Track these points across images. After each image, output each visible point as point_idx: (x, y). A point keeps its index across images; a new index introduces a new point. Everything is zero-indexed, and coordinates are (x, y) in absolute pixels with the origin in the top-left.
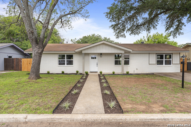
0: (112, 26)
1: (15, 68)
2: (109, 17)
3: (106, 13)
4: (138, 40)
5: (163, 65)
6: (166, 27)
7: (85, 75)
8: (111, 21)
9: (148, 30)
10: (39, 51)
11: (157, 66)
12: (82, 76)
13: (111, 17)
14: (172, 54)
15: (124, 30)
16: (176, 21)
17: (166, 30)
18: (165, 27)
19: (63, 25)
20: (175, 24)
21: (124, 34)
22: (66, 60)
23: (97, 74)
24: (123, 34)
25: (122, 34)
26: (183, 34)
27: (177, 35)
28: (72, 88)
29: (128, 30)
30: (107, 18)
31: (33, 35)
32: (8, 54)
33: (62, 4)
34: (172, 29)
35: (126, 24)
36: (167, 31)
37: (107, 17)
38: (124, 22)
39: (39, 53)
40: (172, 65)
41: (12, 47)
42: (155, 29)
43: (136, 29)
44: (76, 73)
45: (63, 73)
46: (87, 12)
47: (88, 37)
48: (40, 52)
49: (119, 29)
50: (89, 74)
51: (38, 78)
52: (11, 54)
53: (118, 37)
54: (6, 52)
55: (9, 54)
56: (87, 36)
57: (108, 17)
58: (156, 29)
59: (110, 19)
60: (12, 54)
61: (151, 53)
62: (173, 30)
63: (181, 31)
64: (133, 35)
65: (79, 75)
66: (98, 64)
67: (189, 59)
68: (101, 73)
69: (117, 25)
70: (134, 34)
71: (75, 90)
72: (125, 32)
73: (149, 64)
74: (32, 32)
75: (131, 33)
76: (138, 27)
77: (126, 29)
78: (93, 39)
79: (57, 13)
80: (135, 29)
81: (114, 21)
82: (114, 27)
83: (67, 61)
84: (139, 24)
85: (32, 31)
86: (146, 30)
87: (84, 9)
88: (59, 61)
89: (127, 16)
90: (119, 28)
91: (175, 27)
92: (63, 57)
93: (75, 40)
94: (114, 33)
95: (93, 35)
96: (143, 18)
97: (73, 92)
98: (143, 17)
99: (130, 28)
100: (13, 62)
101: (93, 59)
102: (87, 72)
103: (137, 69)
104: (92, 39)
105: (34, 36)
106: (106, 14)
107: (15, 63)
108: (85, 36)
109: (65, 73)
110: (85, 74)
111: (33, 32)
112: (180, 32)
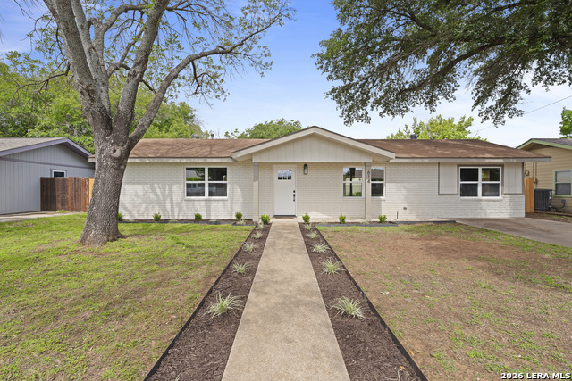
0: (334, 91)
1: (70, 205)
2: (326, 68)
3: (319, 55)
4: (392, 135)
5: (476, 195)
6: (476, 95)
7: (262, 226)
8: (330, 77)
9: (431, 103)
10: (115, 151)
11: (462, 200)
12: (252, 228)
13: (331, 68)
14: (502, 165)
15: (364, 103)
16: (501, 79)
17: (476, 105)
18: (474, 95)
19: (199, 86)
20: (499, 89)
21: (367, 113)
22: (207, 182)
23: (295, 221)
24: (364, 112)
25: (360, 114)
26: (520, 113)
27: (506, 117)
28: (214, 280)
29: (377, 102)
30: (320, 71)
31: (92, 100)
32: (53, 167)
33: (196, 28)
34: (491, 102)
35: (371, 85)
36: (479, 107)
37: (321, 67)
38: (366, 79)
39: (115, 159)
40: (500, 197)
41: (65, 147)
42: (450, 99)
43: (397, 99)
44: (234, 218)
45: (198, 219)
46: (267, 52)
47: (268, 125)
48: (118, 154)
49: (352, 101)
50: (271, 221)
51: (111, 238)
52: (61, 168)
53: (349, 121)
54: (46, 162)
55: (56, 167)
56: (264, 124)
57: (324, 66)
58: (455, 99)
59: (329, 73)
60: (64, 168)
61: (445, 164)
62: (494, 103)
63: (518, 107)
64: (388, 117)
65: (243, 225)
66: (296, 193)
67: (536, 182)
68: (306, 219)
69: (346, 89)
70: (392, 114)
71: (224, 297)
72: (368, 108)
73: (439, 194)
74: (88, 90)
75: (384, 112)
76: (403, 94)
77: (372, 100)
78: (281, 130)
79: (179, 47)
80: (395, 100)
81: (338, 77)
82: (338, 94)
83: (210, 185)
84: (407, 87)
85: (90, 85)
86: (423, 104)
87: (258, 45)
88: (188, 186)
89: (373, 65)
90: (351, 98)
91: (499, 96)
93: (236, 134)
94: (340, 111)
95: (281, 122)
96: (416, 72)
97: (215, 308)
98: (418, 68)
99: (382, 97)
100: (65, 187)
101: (282, 180)
102: (268, 217)
103: (405, 208)
104: (278, 132)
105: (96, 104)
106: (316, 59)
107: (70, 190)
108: (261, 125)
109: (203, 218)
110: (261, 221)
111: (93, 91)
112: (514, 109)
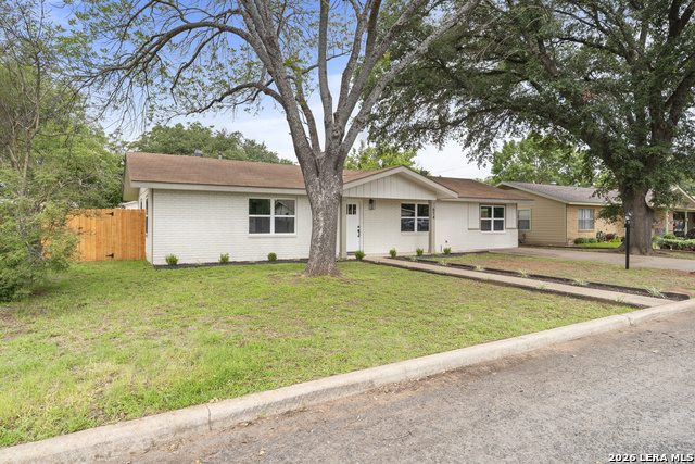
5: (490, 230)
14: (505, 205)
40: (504, 231)
44: (307, 257)
61: (472, 203)
73: (468, 229)
83: (276, 220)
88: (250, 220)
92: (258, 206)
103: (446, 242)
